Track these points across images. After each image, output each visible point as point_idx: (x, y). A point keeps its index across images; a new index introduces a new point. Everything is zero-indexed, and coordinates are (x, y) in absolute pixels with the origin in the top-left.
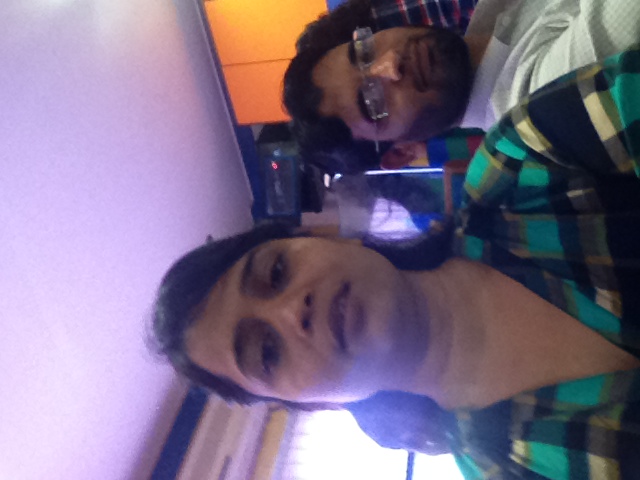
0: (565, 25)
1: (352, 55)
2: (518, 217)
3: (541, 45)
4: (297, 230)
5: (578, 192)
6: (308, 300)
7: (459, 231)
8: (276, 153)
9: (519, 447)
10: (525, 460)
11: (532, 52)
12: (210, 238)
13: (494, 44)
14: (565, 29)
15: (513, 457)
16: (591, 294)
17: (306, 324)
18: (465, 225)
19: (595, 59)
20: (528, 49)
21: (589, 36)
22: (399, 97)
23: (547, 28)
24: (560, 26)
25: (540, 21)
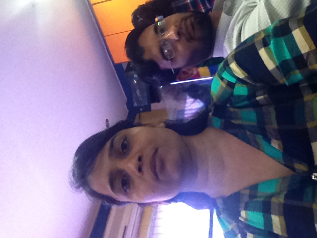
0: (255, 5)
3: (245, 15)
9: (243, 213)
10: (246, 219)
11: (241, 19)
13: (224, 16)
14: (255, 6)
15: (240, 218)
20: (239, 18)
21: (266, 10)
22: (180, 47)
23: (247, 7)
24: (253, 5)
25: (244, 4)
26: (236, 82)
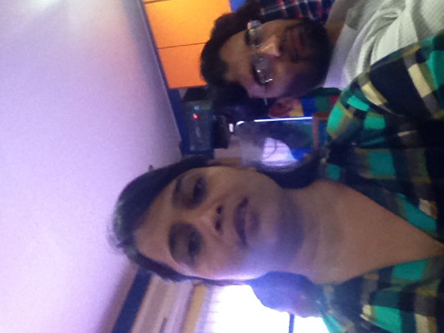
0: (395, 16)
1: (248, 39)
2: (364, 151)
3: (380, 29)
4: (211, 161)
5: (406, 133)
6: (219, 210)
7: (324, 160)
8: (196, 108)
9: (367, 309)
10: (371, 318)
11: (372, 35)
12: (151, 167)
13: (346, 29)
14: (396, 18)
15: (362, 316)
16: (416, 204)
17: (218, 226)
18: (328, 156)
19: (416, 40)
20: (369, 33)
21: (412, 24)
22: (280, 68)
23: (382, 18)
24: (392, 17)
25: (378, 14)
26: (369, 110)
